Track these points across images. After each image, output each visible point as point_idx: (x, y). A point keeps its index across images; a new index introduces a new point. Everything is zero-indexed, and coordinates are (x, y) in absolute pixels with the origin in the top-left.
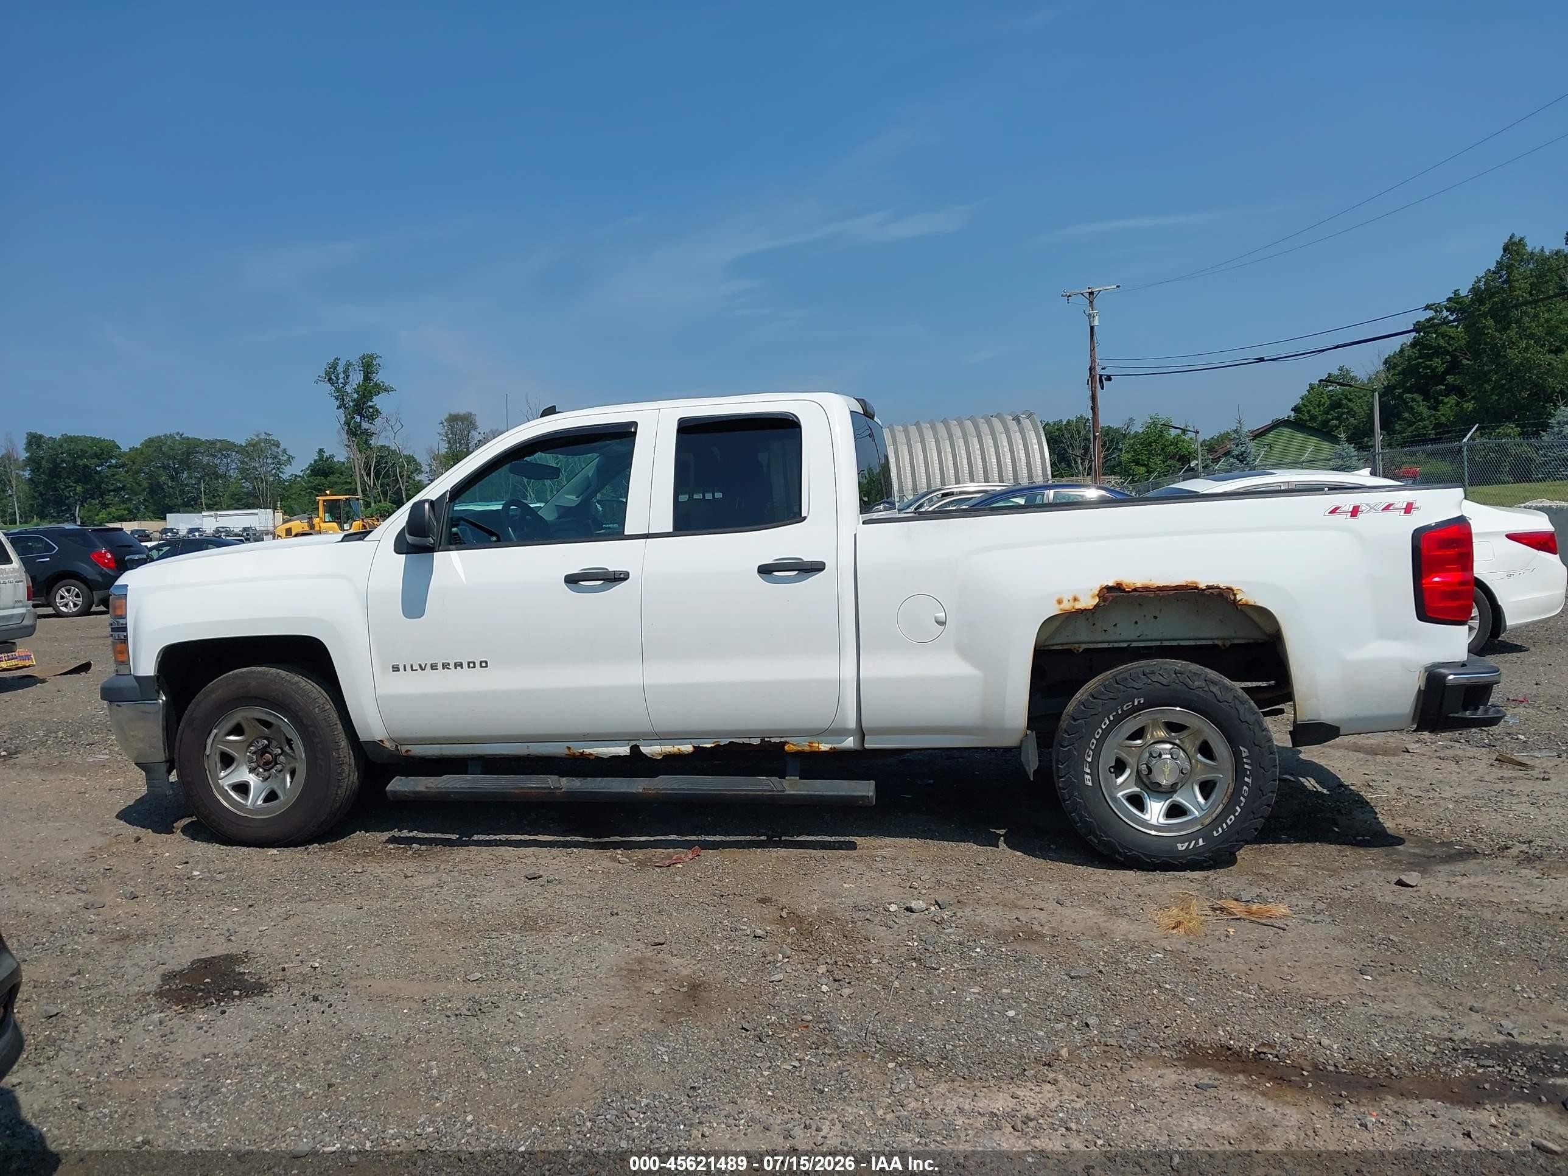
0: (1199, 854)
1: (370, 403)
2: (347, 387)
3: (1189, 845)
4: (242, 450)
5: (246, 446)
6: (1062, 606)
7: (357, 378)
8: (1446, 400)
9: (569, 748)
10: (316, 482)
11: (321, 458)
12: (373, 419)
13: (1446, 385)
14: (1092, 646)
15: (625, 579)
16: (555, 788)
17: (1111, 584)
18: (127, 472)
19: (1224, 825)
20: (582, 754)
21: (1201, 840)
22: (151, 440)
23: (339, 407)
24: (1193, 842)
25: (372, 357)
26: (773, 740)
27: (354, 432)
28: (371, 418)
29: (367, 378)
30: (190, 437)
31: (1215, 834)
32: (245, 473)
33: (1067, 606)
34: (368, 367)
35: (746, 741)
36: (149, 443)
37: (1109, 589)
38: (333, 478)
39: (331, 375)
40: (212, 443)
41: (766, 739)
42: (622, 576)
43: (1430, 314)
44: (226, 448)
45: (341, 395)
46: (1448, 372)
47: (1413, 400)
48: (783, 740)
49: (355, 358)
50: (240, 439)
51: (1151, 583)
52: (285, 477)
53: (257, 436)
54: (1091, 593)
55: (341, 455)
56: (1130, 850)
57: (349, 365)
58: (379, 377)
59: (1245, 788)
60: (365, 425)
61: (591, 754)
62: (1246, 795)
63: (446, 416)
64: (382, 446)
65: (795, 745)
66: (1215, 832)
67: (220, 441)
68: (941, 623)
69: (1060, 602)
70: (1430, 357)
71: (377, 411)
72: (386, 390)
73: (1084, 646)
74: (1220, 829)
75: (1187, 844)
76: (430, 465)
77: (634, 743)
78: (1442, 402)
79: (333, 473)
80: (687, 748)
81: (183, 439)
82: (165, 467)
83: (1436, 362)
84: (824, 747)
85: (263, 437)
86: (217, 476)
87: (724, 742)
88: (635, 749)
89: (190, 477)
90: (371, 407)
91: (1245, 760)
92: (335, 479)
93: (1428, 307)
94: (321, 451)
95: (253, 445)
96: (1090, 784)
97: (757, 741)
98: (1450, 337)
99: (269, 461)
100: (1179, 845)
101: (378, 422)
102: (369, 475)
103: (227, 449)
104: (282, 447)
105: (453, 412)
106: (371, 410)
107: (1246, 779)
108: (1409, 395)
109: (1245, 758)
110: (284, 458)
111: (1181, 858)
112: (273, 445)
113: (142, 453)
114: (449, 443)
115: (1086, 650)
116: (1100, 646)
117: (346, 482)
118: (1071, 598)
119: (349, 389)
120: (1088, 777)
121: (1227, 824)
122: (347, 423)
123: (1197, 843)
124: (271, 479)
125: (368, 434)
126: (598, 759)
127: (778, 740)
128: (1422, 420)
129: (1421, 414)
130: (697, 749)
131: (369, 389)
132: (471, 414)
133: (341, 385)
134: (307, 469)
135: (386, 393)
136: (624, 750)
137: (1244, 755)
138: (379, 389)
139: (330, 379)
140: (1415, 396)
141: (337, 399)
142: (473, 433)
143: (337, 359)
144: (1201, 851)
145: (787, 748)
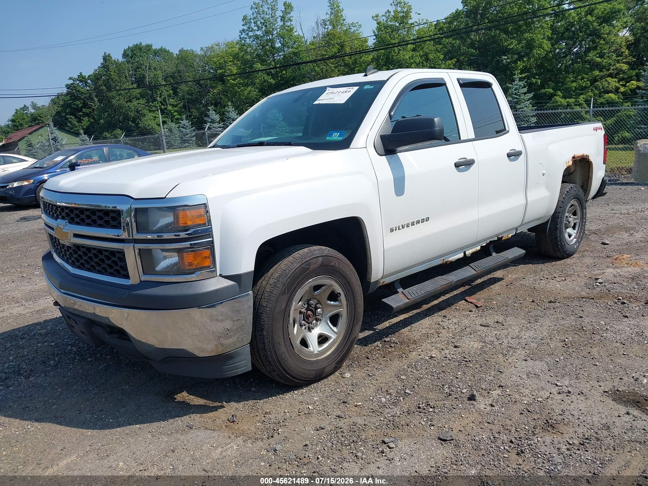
8: (84, 119)
9: (444, 260)
13: (83, 113)
15: (474, 163)
20: (447, 261)
26: (500, 237)
41: (498, 237)
43: (71, 82)
46: (83, 107)
47: (71, 118)
48: (502, 235)
61: (450, 261)
65: (505, 237)
68: (544, 175)
70: (74, 100)
77: (464, 251)
78: (82, 120)
80: (479, 248)
83: (78, 102)
84: (510, 236)
87: (488, 241)
93: (70, 78)
97: (496, 238)
98: (82, 92)
108: (69, 116)
123: (577, 244)
128: (76, 127)
129: (75, 125)
130: (482, 247)
140: (71, 116)
145: (503, 238)
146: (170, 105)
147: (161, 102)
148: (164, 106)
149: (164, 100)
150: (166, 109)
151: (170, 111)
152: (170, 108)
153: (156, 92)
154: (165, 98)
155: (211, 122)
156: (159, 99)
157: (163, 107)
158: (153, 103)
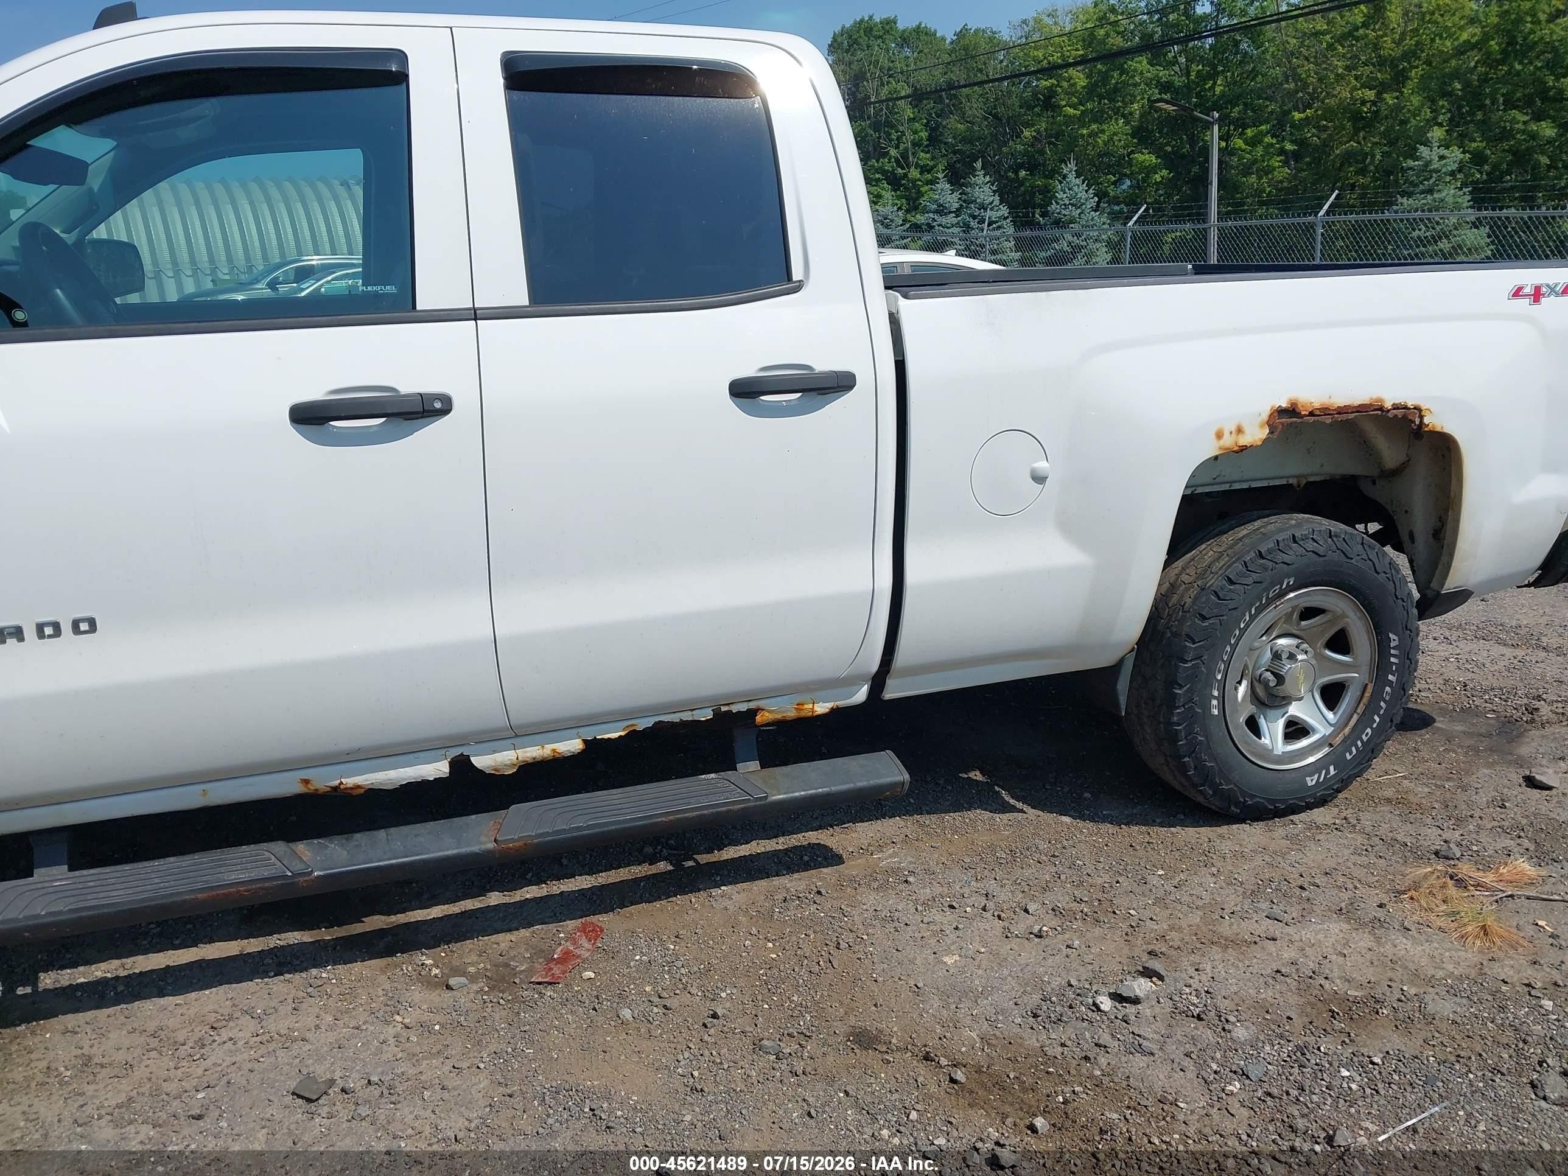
3: (1319, 777)
6: (1222, 443)
9: (306, 782)
15: (446, 410)
16: (294, 875)
17: (1284, 405)
19: (1359, 743)
20: (335, 789)
21: (1332, 768)
24: (1324, 772)
26: (735, 709)
31: (1349, 757)
33: (1228, 441)
35: (687, 716)
37: (1281, 412)
41: (724, 709)
42: (438, 405)
48: (752, 705)
51: (1332, 401)
54: (1260, 420)
56: (1253, 796)
59: (1388, 689)
61: (359, 787)
62: (1387, 698)
65: (774, 710)
66: (1348, 754)
68: (1039, 479)
69: (1219, 435)
74: (1354, 749)
75: (1316, 776)
77: (456, 752)
80: (572, 745)
84: (822, 708)
87: (643, 724)
88: (461, 765)
91: (1392, 652)
96: (1216, 712)
97: (706, 715)
100: (1308, 779)
107: (1390, 677)
109: (1393, 648)
111: (1309, 794)
118: (1233, 429)
120: (1215, 702)
121: (1362, 741)
123: (1328, 773)
126: (373, 795)
127: (743, 707)
130: (592, 745)
136: (438, 769)
137: (1393, 644)
144: (1332, 782)
145: (759, 719)
146: (917, 166)
147: (897, 161)
148: (903, 168)
149: (904, 155)
150: (906, 175)
151: (914, 181)
152: (914, 173)
153: (889, 134)
154: (906, 150)
155: (936, 212)
156: (893, 152)
157: (900, 171)
158: (878, 161)
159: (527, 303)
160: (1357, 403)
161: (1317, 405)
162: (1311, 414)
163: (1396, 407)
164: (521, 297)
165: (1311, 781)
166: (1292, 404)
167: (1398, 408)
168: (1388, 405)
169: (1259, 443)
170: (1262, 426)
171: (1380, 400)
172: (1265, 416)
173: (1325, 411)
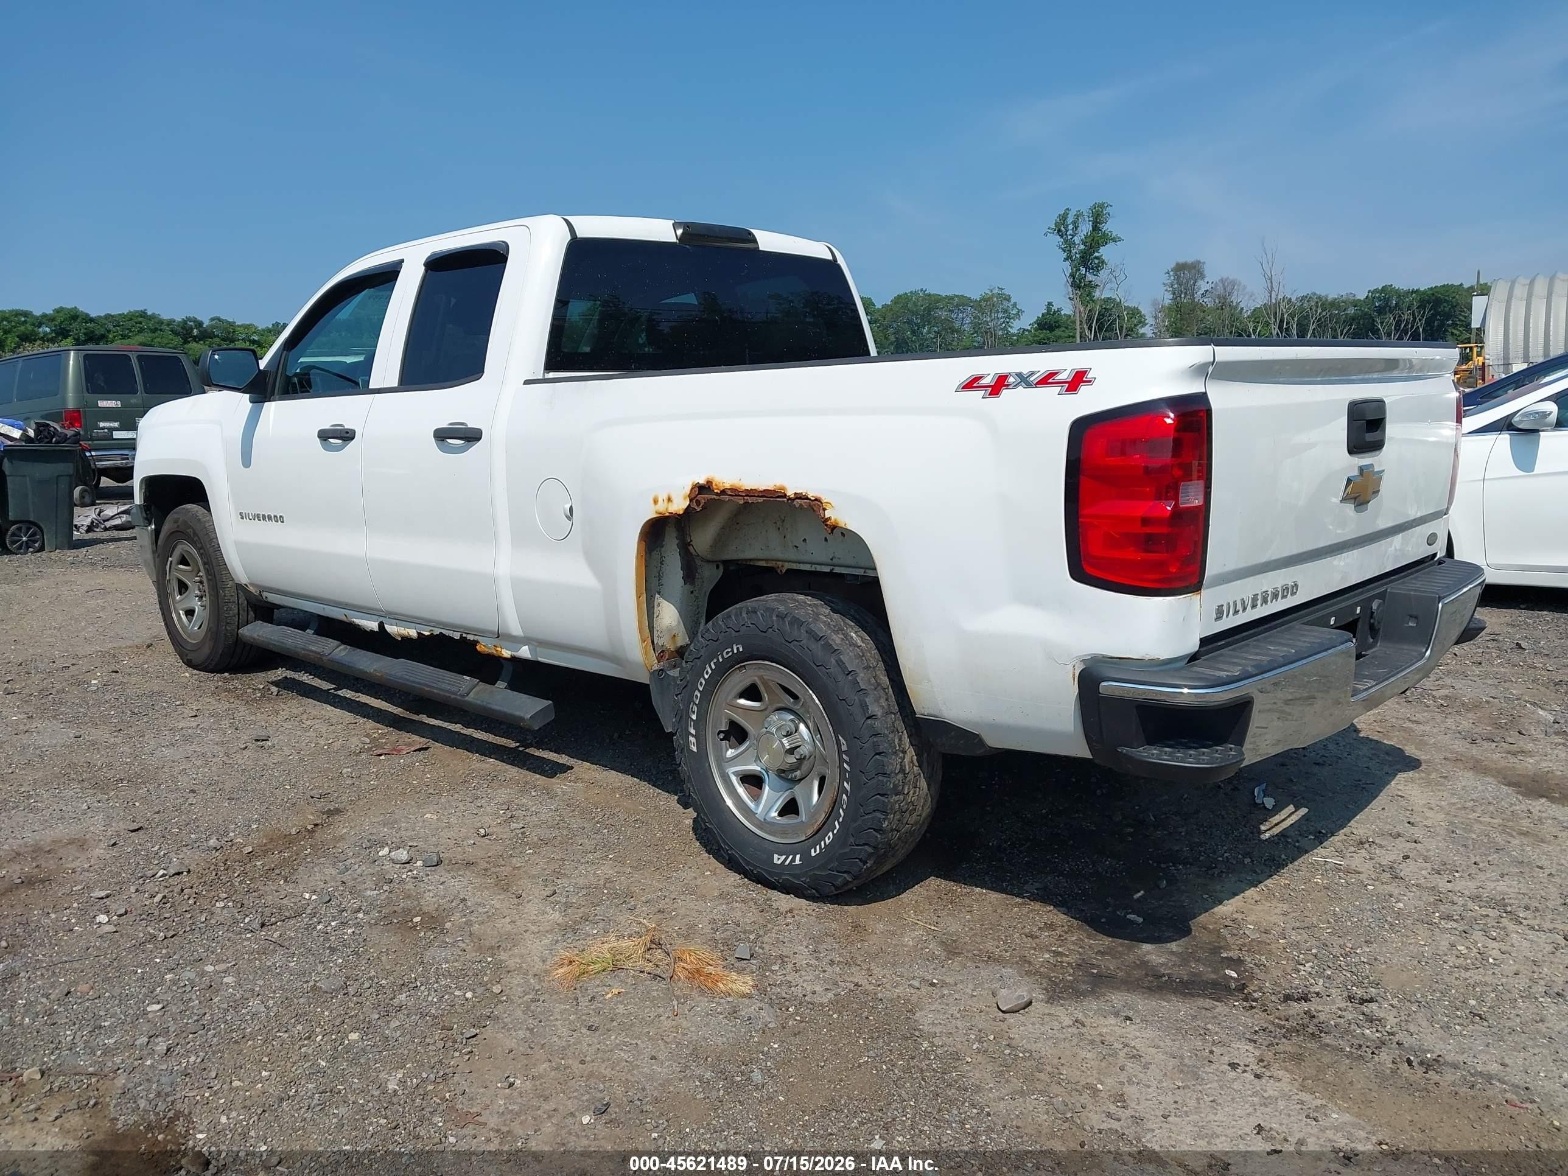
0: (795, 876)
1: (1096, 254)
2: (1075, 238)
3: (786, 860)
4: (977, 305)
5: (980, 301)
6: (657, 507)
7: (1086, 228)
9: (346, 616)
10: (1042, 336)
11: (1048, 313)
12: (1098, 271)
14: (795, 566)
17: (702, 482)
18: (878, 327)
19: (822, 844)
21: (798, 857)
22: (899, 297)
23: (1066, 260)
24: (791, 857)
25: (1102, 206)
26: (468, 637)
27: (1080, 286)
28: (1097, 269)
29: (1096, 228)
30: (932, 293)
31: (813, 853)
32: (976, 327)
33: (662, 507)
34: (1098, 217)
35: (451, 634)
36: (898, 299)
37: (699, 488)
38: (1058, 332)
39: (1060, 229)
40: (951, 298)
41: (464, 635)
44: (960, 303)
45: (1068, 247)
48: (476, 638)
49: (1085, 209)
50: (976, 296)
52: (1012, 331)
53: (991, 291)
54: (684, 492)
55: (1067, 309)
57: (1078, 215)
58: (1107, 227)
59: (845, 797)
60: (1090, 277)
62: (845, 807)
63: (1173, 265)
64: (1108, 298)
65: (485, 646)
66: (813, 850)
67: (957, 296)
68: (569, 517)
69: (656, 502)
71: (1103, 262)
72: (1114, 240)
73: (787, 566)
74: (818, 847)
75: (784, 857)
76: (1156, 317)
79: (1059, 327)
80: (413, 633)
81: (926, 295)
82: (909, 322)
84: (505, 653)
85: (996, 291)
86: (953, 330)
88: (381, 625)
89: (929, 332)
90: (1097, 258)
91: (844, 756)
92: (1059, 333)
94: (1050, 304)
95: (984, 299)
96: (695, 749)
97: (457, 636)
99: (1000, 315)
100: (776, 856)
101: (1103, 274)
102: (1090, 328)
103: (963, 305)
104: (1013, 301)
105: (1181, 260)
106: (1096, 261)
107: (845, 785)
109: (844, 753)
110: (1014, 312)
111: (777, 874)
112: (1005, 299)
113: (891, 310)
114: (1174, 294)
115: (789, 571)
116: (803, 567)
117: (1069, 337)
118: (665, 497)
119: (1077, 240)
120: (692, 739)
121: (825, 842)
122: (1072, 275)
123: (793, 860)
124: (1000, 333)
125: (1091, 286)
127: (471, 638)
130: (420, 636)
131: (1098, 238)
132: (1199, 262)
133: (1070, 237)
134: (1035, 323)
135: (1113, 243)
137: (843, 748)
138: (1106, 239)
139: (1059, 231)
141: (1065, 251)
142: (1200, 283)
143: (1067, 209)
144: (798, 872)
145: (478, 648)
159: (396, 385)
160: (762, 488)
161: (727, 486)
162: (723, 492)
163: (799, 496)
164: (395, 383)
165: (778, 859)
166: (708, 482)
167: (800, 498)
168: (790, 493)
169: (681, 512)
170: (685, 498)
171: (783, 488)
172: (688, 491)
173: (735, 491)
